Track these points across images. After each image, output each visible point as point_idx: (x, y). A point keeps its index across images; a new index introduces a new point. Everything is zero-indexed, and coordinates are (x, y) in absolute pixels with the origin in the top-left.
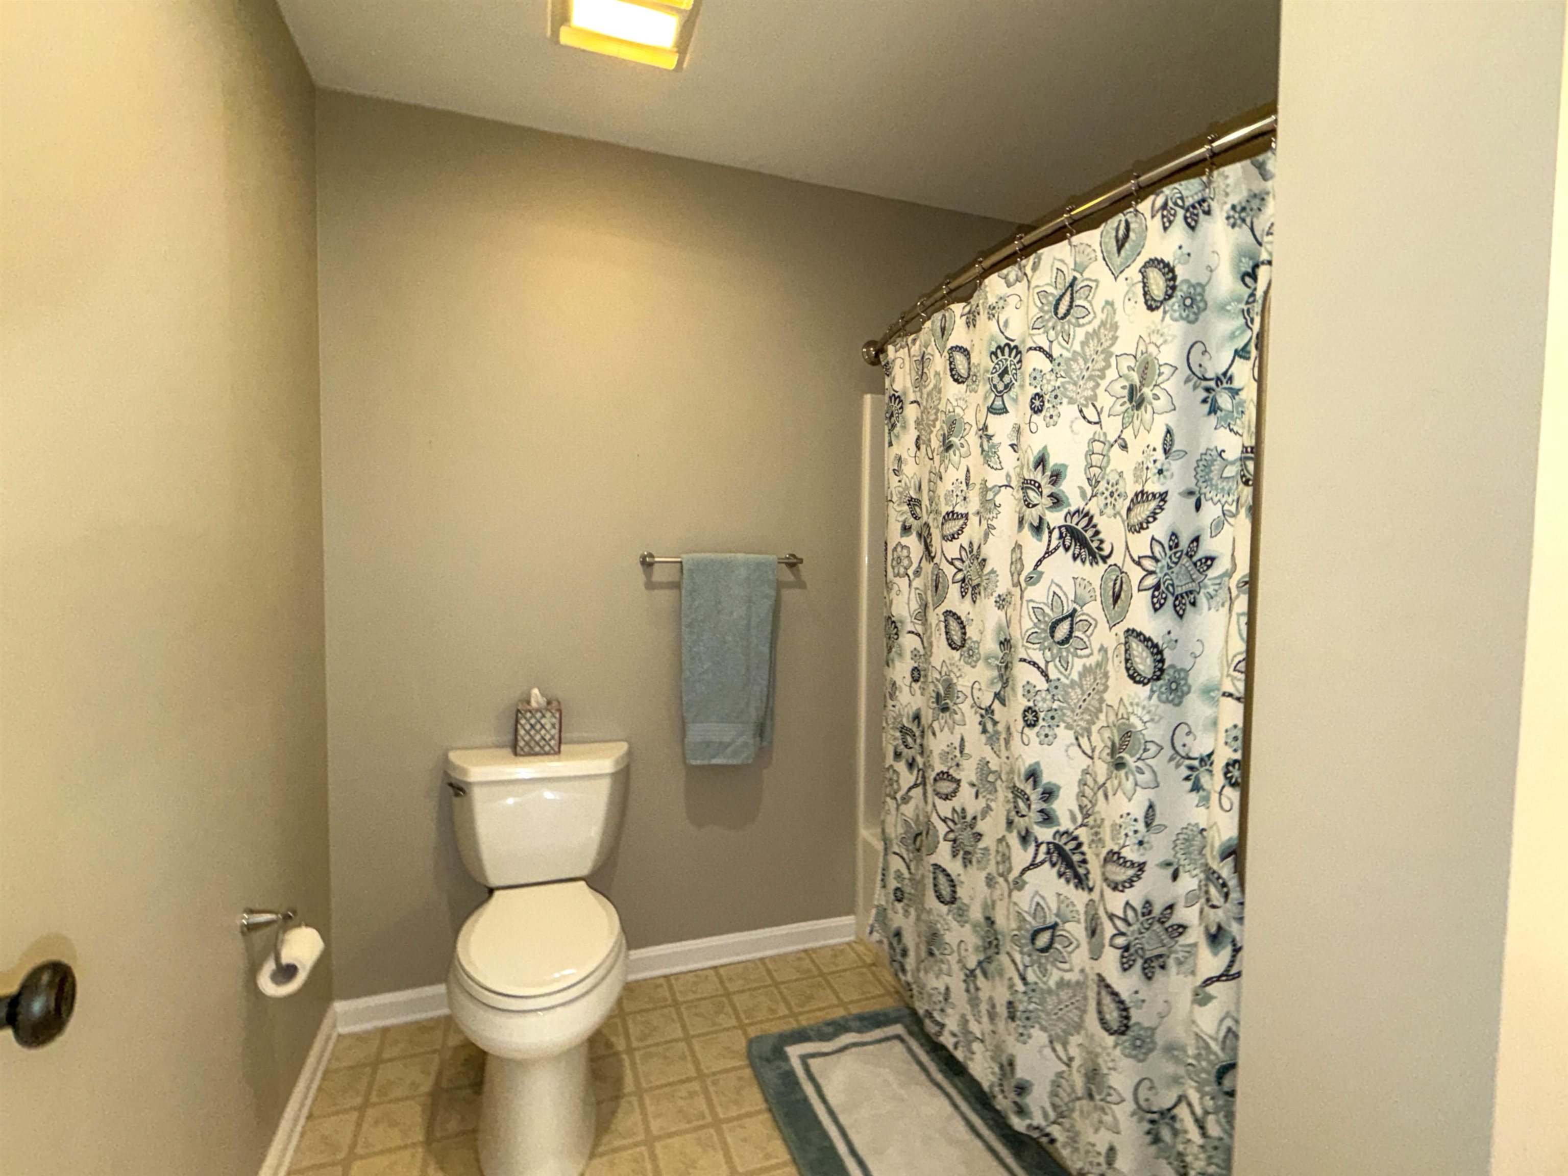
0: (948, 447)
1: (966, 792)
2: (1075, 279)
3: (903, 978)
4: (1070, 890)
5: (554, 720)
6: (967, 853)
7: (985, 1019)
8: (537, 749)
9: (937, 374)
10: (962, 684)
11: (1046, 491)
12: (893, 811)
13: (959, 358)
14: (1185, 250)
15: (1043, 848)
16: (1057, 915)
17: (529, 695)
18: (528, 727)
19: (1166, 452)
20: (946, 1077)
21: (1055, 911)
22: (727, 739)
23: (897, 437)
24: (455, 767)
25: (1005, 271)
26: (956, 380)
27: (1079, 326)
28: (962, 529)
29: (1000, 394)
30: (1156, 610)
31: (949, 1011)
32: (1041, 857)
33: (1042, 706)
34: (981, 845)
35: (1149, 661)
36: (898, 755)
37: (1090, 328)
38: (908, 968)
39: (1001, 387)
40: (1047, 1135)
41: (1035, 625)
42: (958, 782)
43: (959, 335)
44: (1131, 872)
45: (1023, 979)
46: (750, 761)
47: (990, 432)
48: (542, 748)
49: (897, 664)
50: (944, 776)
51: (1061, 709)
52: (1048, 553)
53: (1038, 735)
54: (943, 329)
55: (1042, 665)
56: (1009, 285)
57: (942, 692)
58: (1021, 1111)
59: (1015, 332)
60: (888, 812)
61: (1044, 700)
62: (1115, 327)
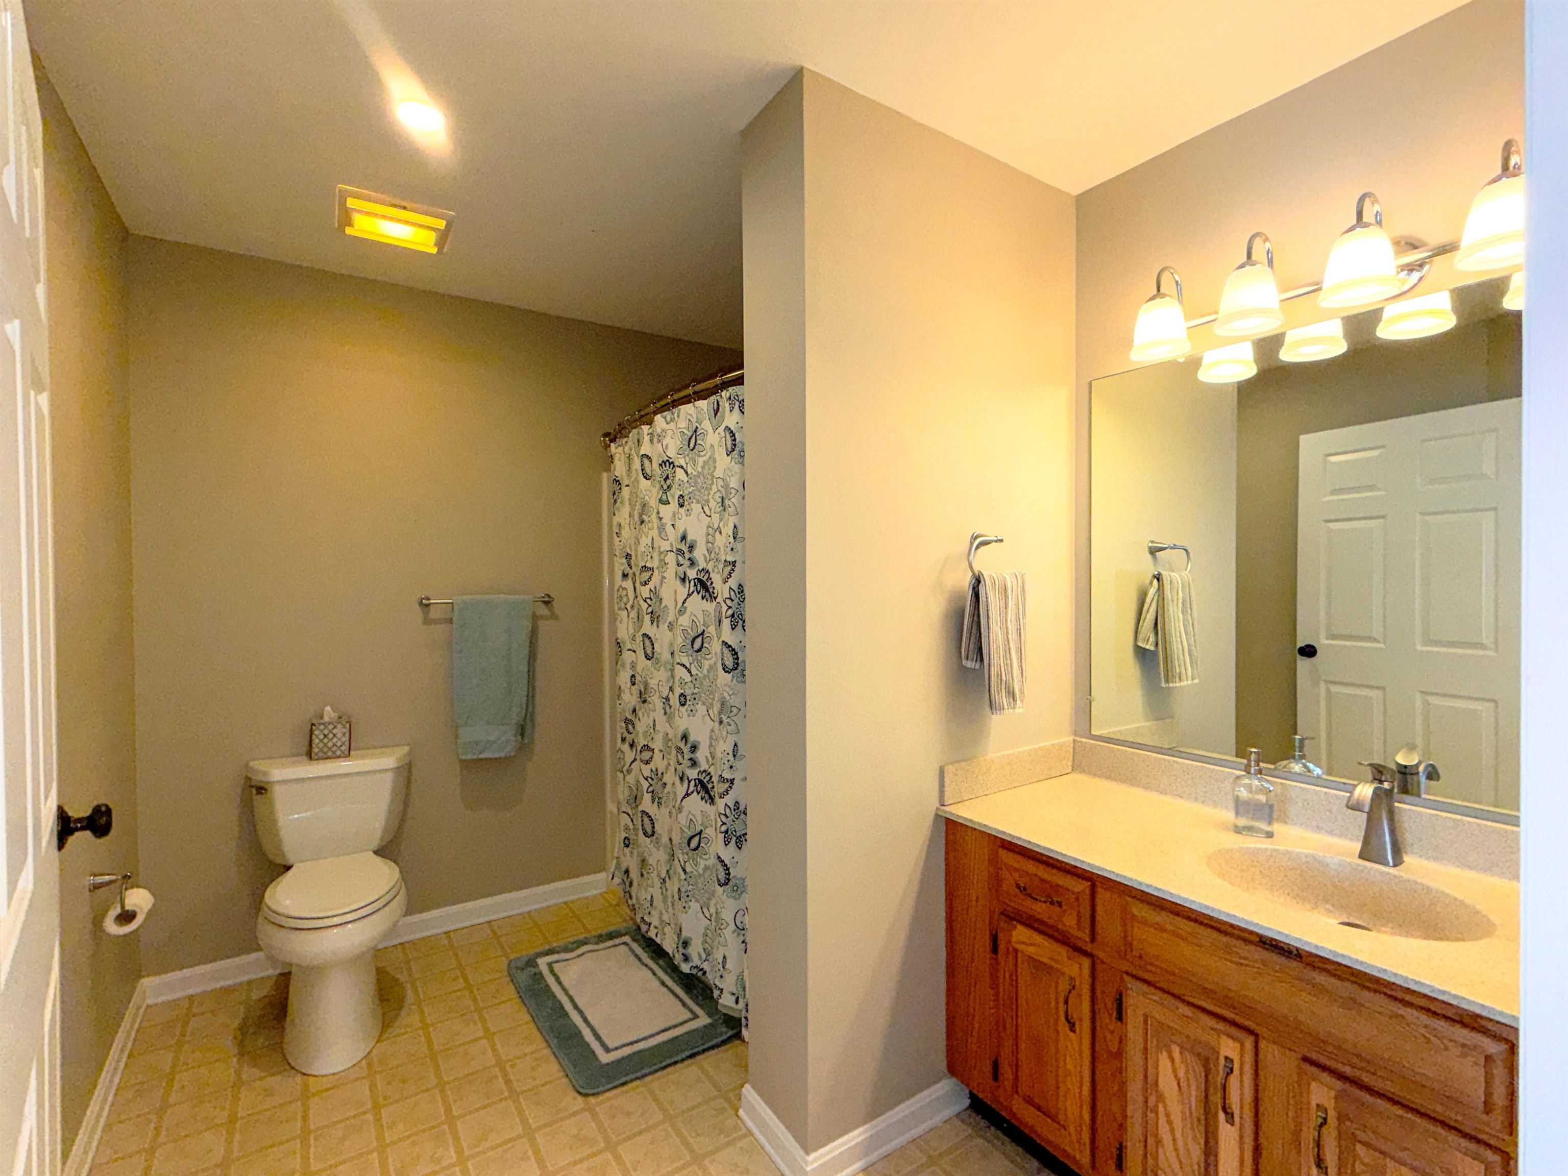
0: (642, 522)
1: (658, 756)
2: (697, 428)
3: (630, 902)
4: (707, 807)
5: (344, 730)
6: (659, 798)
7: (670, 909)
8: (330, 754)
9: (636, 470)
10: (653, 683)
11: (687, 556)
12: (622, 782)
13: (646, 462)
14: (740, 425)
15: (693, 783)
16: (702, 825)
17: (323, 710)
18: (321, 737)
19: (734, 538)
20: (652, 958)
21: (700, 822)
22: (492, 738)
23: (618, 509)
24: (257, 772)
25: (665, 414)
26: (645, 477)
27: (700, 456)
28: (650, 578)
29: (665, 492)
30: (733, 629)
31: (653, 912)
32: (692, 788)
33: (688, 692)
34: (666, 790)
35: (731, 659)
36: (623, 740)
37: (705, 458)
38: (633, 894)
39: (665, 487)
40: (702, 969)
41: (684, 641)
42: (653, 750)
43: (645, 449)
44: (727, 785)
45: (684, 870)
46: (512, 754)
47: (661, 515)
48: (334, 752)
49: (622, 673)
50: (646, 748)
51: (699, 692)
52: (689, 595)
53: (687, 710)
54: (638, 441)
55: (688, 666)
56: (667, 423)
57: (643, 690)
58: (686, 959)
59: (672, 453)
60: (619, 783)
61: (690, 688)
62: (715, 461)
